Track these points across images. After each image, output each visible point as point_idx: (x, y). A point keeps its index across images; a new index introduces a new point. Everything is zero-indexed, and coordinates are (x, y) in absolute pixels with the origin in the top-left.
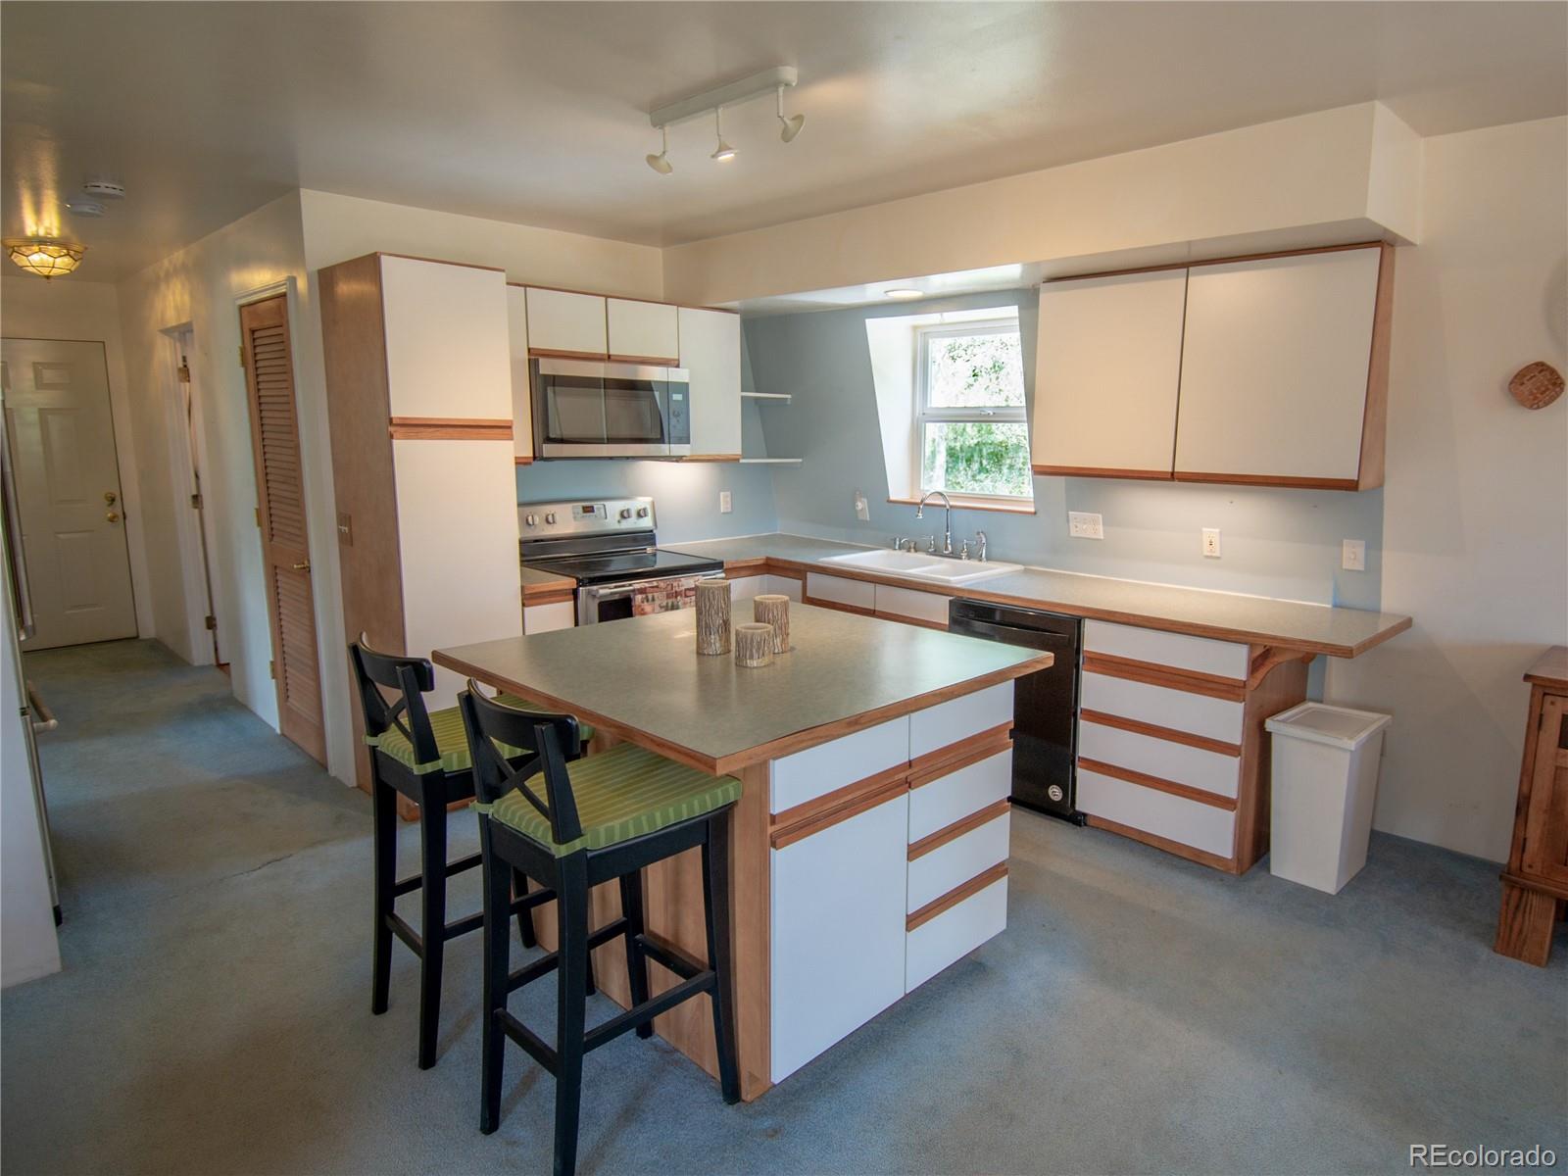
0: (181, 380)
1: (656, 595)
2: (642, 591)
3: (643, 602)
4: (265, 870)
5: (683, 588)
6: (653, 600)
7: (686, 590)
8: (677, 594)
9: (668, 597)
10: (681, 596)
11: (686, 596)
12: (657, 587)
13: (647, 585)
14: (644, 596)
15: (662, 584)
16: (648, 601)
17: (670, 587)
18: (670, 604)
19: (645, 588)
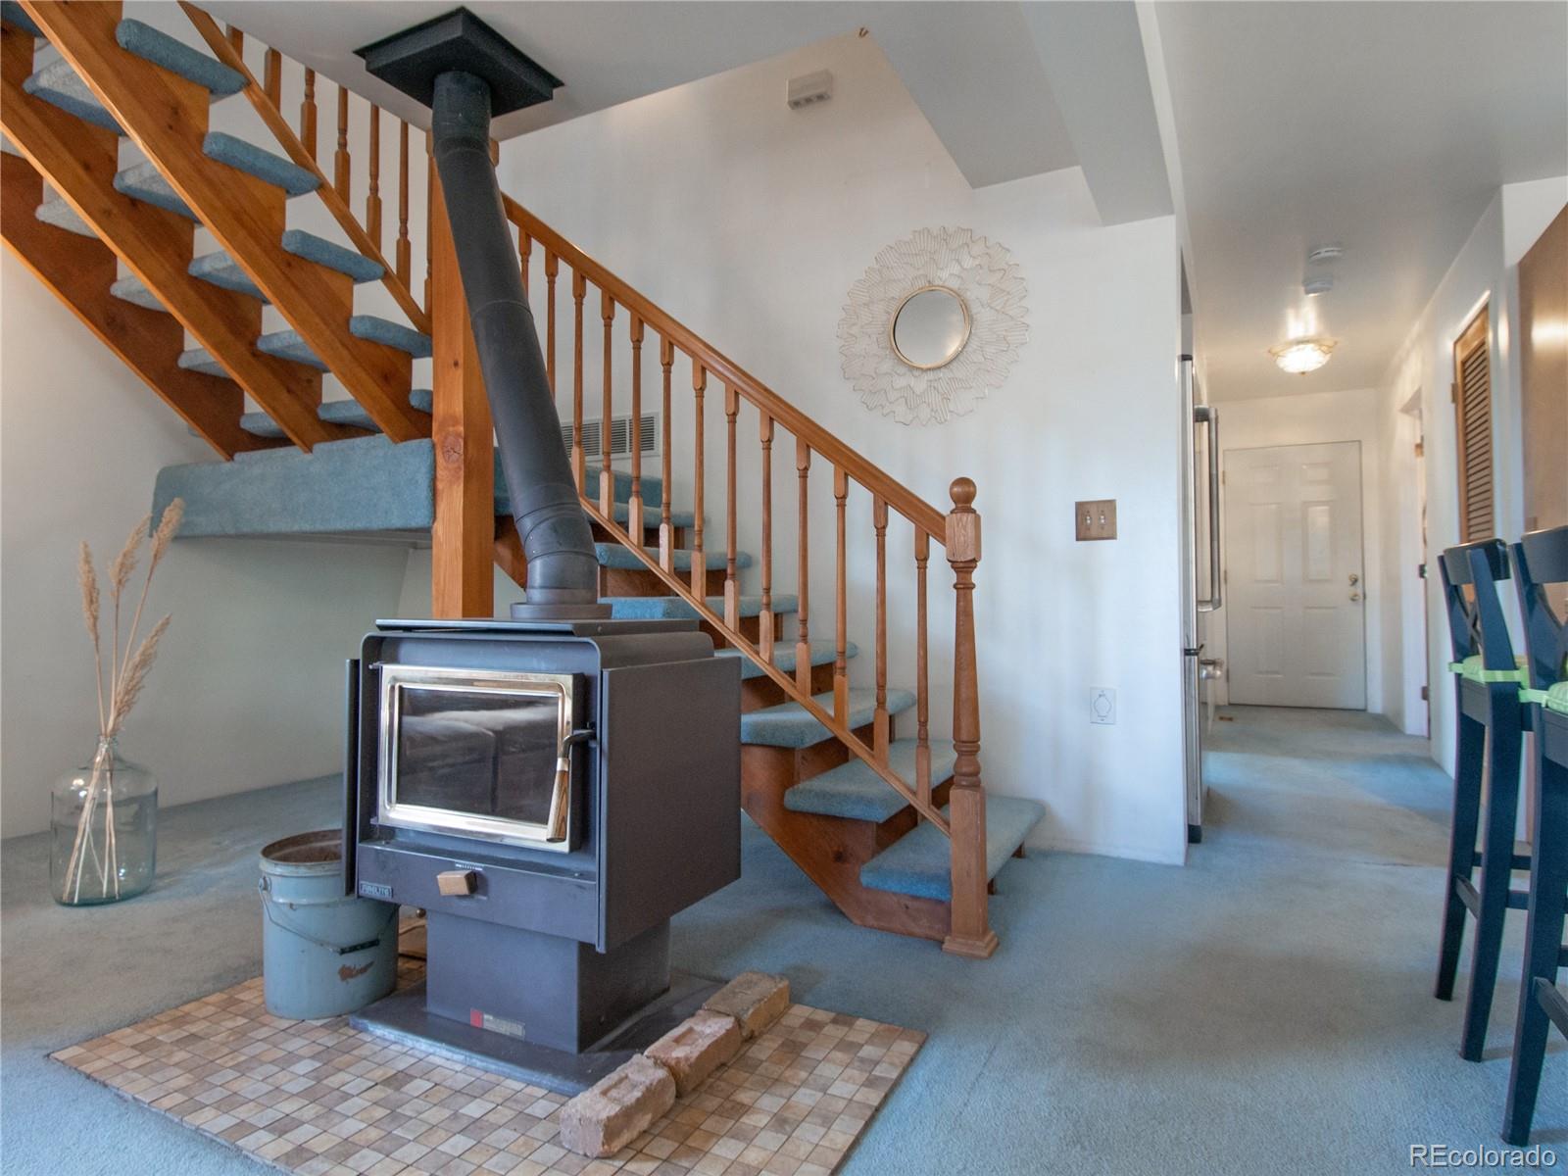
0: (1417, 455)
4: (1388, 867)
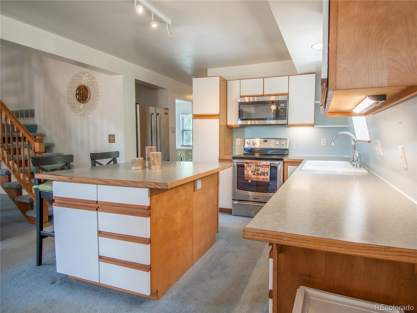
1: (252, 165)
2: (247, 163)
3: (247, 166)
5: (262, 164)
6: (251, 166)
7: (262, 165)
8: (260, 166)
9: (256, 166)
10: (261, 167)
11: (262, 167)
12: (252, 162)
13: (249, 161)
14: (248, 164)
15: (254, 162)
16: (249, 166)
17: (256, 163)
18: (256, 169)
19: (248, 162)
